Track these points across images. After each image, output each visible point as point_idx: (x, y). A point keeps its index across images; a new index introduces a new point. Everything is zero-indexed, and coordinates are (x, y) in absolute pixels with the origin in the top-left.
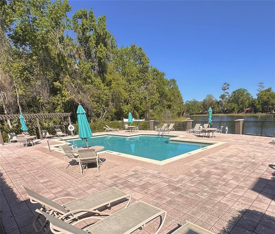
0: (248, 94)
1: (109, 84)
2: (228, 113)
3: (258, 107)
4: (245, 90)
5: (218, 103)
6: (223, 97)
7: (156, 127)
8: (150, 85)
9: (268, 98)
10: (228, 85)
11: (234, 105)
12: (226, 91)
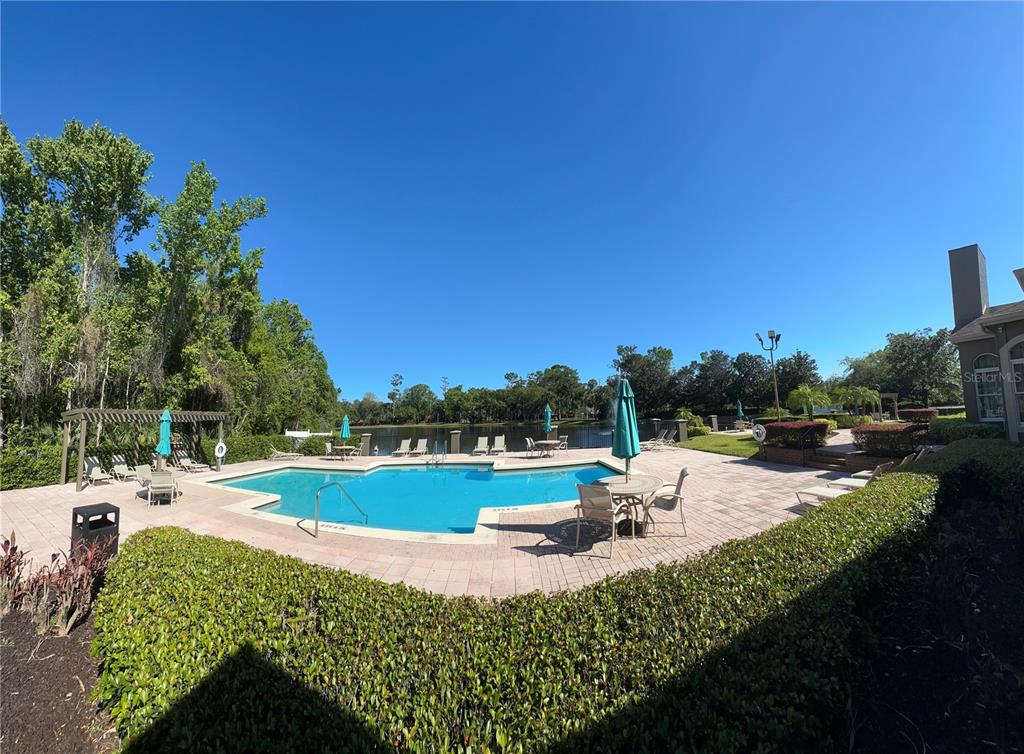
0: (430, 393)
1: (255, 359)
2: (398, 424)
3: (447, 413)
4: (426, 387)
5: (385, 406)
6: (392, 396)
7: (376, 448)
8: (306, 369)
9: (460, 400)
10: (401, 377)
11: (412, 410)
12: (397, 388)
